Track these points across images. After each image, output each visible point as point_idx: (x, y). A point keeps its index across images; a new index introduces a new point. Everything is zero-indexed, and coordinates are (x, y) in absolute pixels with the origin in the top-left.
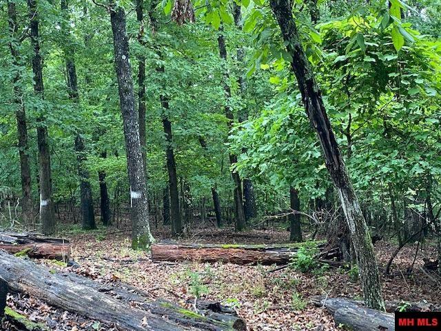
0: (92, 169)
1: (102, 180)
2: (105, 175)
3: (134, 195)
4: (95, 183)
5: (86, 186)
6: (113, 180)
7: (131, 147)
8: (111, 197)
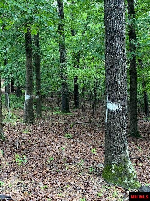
0: (69, 74)
1: (75, 82)
2: (77, 79)
3: (111, 106)
4: (71, 83)
5: (65, 85)
6: (81, 82)
7: (113, 39)
8: (80, 92)
